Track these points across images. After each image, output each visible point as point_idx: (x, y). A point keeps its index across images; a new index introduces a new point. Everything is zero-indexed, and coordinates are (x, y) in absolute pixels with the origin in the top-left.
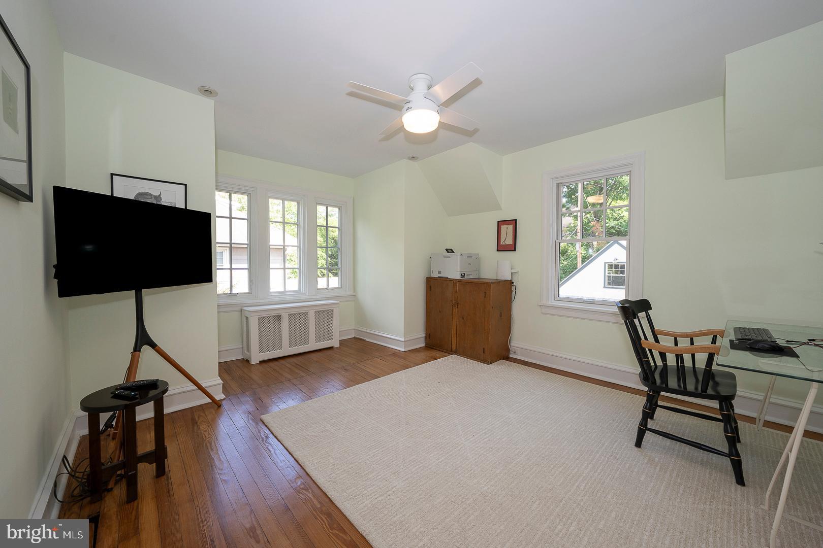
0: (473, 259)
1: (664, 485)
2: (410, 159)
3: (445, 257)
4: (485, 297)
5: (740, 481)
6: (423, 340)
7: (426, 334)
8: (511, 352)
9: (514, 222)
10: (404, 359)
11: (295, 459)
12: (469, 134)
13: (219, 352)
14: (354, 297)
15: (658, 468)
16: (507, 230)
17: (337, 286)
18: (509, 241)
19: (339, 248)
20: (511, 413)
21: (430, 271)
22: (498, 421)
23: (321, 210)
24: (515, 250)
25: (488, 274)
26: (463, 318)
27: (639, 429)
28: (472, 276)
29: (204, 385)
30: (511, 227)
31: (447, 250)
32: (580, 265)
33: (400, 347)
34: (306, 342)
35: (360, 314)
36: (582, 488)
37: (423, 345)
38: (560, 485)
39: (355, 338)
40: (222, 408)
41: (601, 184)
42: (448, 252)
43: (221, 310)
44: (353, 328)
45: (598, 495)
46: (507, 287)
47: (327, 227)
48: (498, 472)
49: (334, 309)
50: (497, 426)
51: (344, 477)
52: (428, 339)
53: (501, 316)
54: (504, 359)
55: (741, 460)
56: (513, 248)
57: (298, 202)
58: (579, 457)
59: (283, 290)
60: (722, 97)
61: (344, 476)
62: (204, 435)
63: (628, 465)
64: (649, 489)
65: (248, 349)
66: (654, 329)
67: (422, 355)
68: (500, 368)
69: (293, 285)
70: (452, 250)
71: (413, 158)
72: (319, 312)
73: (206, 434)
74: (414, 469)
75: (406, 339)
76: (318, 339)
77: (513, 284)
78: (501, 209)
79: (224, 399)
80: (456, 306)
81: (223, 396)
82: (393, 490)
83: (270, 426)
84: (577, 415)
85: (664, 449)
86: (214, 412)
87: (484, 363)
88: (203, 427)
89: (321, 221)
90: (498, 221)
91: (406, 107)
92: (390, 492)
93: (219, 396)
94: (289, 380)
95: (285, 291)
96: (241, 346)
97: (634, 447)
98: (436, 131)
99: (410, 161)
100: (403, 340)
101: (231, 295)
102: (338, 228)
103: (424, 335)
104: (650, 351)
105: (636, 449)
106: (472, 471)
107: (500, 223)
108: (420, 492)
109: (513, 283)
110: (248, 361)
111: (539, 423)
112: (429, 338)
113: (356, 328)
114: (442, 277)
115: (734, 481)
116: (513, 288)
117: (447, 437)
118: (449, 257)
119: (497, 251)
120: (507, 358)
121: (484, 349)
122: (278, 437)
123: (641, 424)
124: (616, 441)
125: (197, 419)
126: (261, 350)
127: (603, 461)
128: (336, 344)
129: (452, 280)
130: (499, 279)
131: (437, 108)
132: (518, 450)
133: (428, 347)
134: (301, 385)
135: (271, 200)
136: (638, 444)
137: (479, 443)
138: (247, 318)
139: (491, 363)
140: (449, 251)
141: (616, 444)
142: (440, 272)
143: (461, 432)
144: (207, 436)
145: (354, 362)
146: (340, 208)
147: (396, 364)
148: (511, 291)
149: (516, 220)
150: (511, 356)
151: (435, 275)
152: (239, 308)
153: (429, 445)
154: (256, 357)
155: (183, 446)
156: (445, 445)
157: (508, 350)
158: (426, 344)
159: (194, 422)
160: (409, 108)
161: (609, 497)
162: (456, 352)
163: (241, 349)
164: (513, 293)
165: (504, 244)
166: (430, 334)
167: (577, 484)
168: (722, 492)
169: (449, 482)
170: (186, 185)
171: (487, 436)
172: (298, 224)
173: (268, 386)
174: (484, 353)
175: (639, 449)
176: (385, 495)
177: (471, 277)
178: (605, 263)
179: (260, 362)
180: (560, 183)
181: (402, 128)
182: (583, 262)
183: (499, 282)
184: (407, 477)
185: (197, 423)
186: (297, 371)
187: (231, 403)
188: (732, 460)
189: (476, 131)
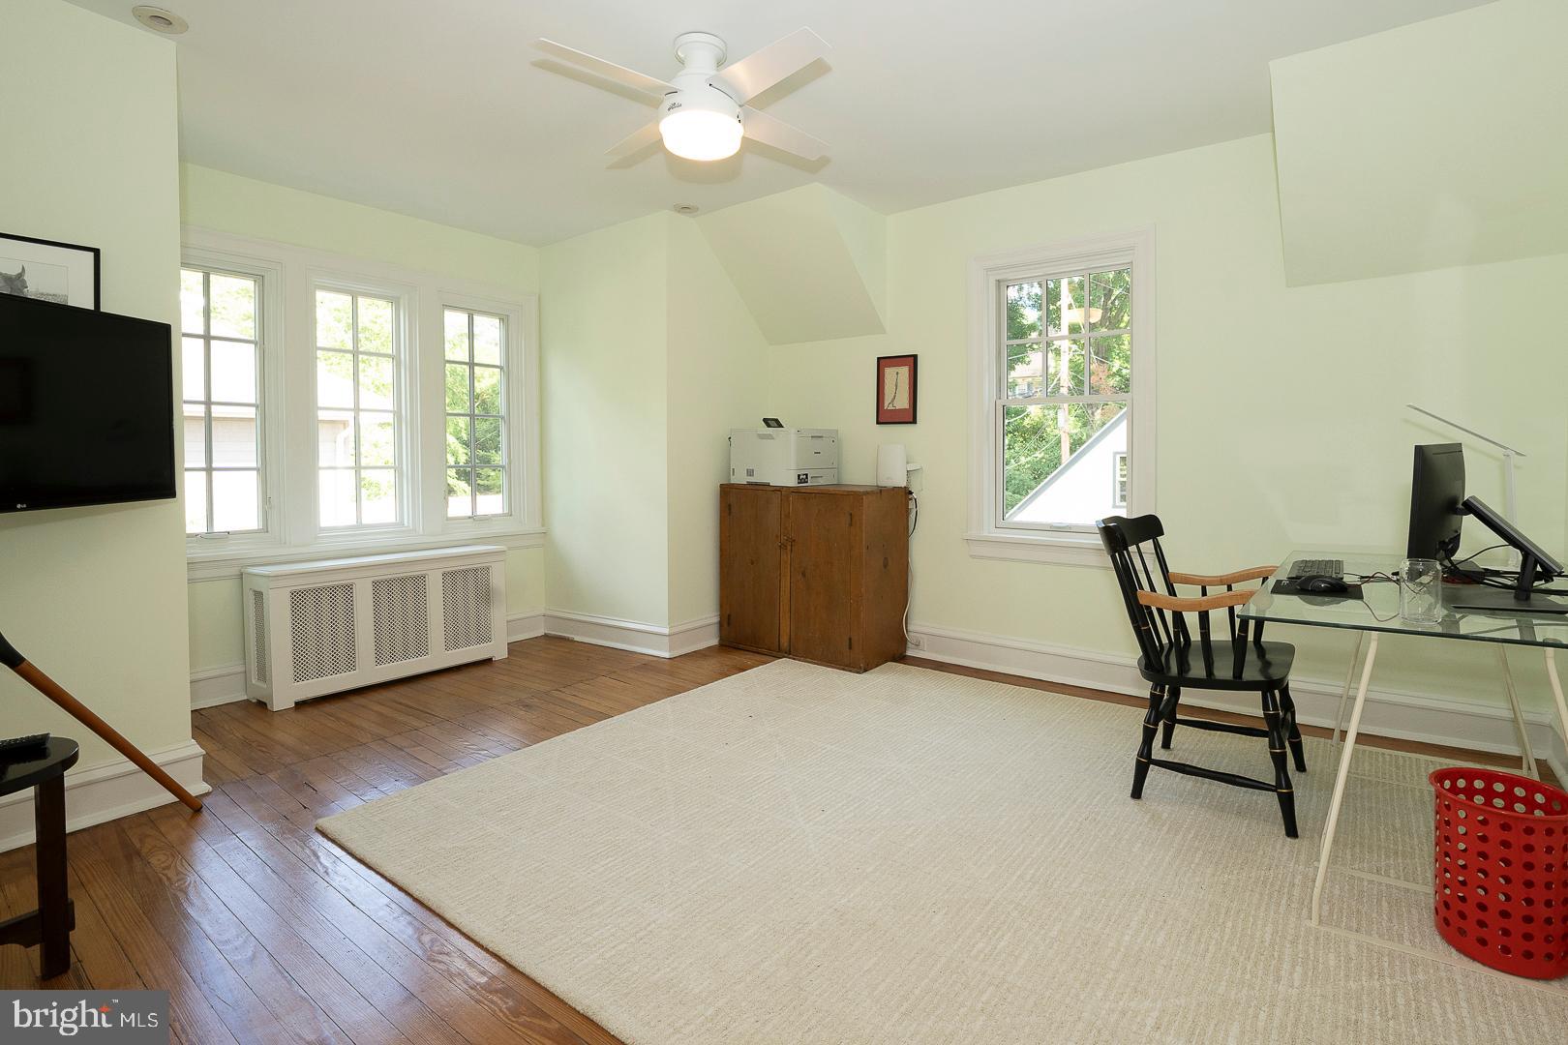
0: (824, 441)
1: (1170, 854)
2: (679, 212)
3: (762, 437)
4: (851, 525)
5: (1292, 831)
6: (714, 630)
7: (721, 616)
8: (909, 645)
9: (912, 361)
10: (671, 674)
11: (416, 900)
12: (809, 166)
13: (191, 682)
14: (544, 537)
15: (1165, 828)
16: (896, 377)
17: (501, 512)
18: (902, 402)
19: (503, 418)
20: (901, 762)
21: (729, 470)
22: (876, 779)
23: (455, 322)
24: (914, 421)
25: (858, 474)
26: (804, 575)
27: (1138, 763)
28: (822, 480)
29: (156, 760)
30: (904, 371)
31: (765, 421)
32: (1066, 457)
33: (660, 650)
34: (421, 649)
35: (560, 576)
36: (1028, 877)
37: (714, 642)
38: (988, 878)
39: (546, 636)
40: (205, 814)
41: (1107, 282)
42: (769, 426)
43: (199, 574)
44: (543, 612)
45: (1055, 886)
46: (899, 502)
47: (472, 364)
48: (870, 869)
49: (492, 565)
50: (873, 790)
51: (538, 918)
52: (725, 625)
53: (885, 566)
54: (894, 660)
55: (1292, 792)
56: (910, 417)
57: (394, 301)
58: (1028, 828)
59: (353, 522)
60: (1270, 134)
61: (537, 916)
62: (165, 875)
63: (1114, 829)
64: (1145, 863)
65: (263, 673)
66: (1168, 571)
67: (710, 665)
68: (885, 680)
69: (382, 510)
70: (777, 421)
71: (685, 209)
72: (453, 573)
73: (171, 873)
74: (695, 886)
75: (675, 630)
76: (452, 642)
77: (910, 497)
78: (885, 332)
79: (207, 794)
80: (789, 548)
81: (205, 787)
82: (649, 929)
83: (343, 840)
84: (1032, 754)
85: (1181, 796)
86: (184, 825)
87: (850, 671)
88: (157, 860)
89: (457, 350)
90: (878, 359)
91: (668, 103)
92: (642, 934)
93: (196, 787)
94: (383, 739)
95: (360, 526)
96: (241, 669)
97: (1130, 798)
98: (737, 158)
99: (678, 214)
100: (666, 631)
101: (211, 537)
102: (501, 368)
103: (716, 620)
104: (1160, 611)
105: (1133, 802)
106: (818, 874)
107: (883, 363)
108: (708, 925)
109: (911, 493)
110: (262, 705)
111: (957, 775)
112: (729, 624)
113: (549, 613)
114: (756, 484)
115: (1284, 832)
116: (911, 505)
117: (767, 820)
118: (770, 437)
119: (878, 423)
120: (901, 658)
121: (850, 639)
122: (368, 860)
123: (1141, 754)
124: (1099, 793)
125: (138, 846)
126: (300, 675)
127: (1071, 828)
128: (499, 652)
129: (779, 489)
130: (880, 485)
131: (738, 110)
132: (912, 828)
133: (726, 646)
134: (414, 746)
135: (320, 295)
136: (1137, 793)
137: (834, 823)
138: (258, 595)
139: (866, 671)
140: (771, 423)
141: (1098, 797)
142: (750, 473)
143: (797, 807)
144: (175, 879)
145: (548, 689)
146: (504, 319)
147: (651, 685)
148: (907, 511)
149: (915, 357)
150: (909, 653)
151: (740, 478)
152: (234, 571)
153: (728, 838)
154: (284, 694)
155: (108, 905)
156: (763, 835)
157: (903, 641)
158: (721, 639)
159: (132, 854)
160: (673, 106)
161: (1074, 885)
162: (791, 652)
163: (243, 675)
164: (912, 516)
165: (890, 407)
166: (729, 616)
167: (1019, 873)
168: (1261, 852)
169: (770, 899)
170: (96, 252)
171: (852, 808)
172: (395, 358)
173: (326, 755)
174: (850, 648)
175: (1137, 801)
176: (633, 940)
177: (821, 482)
178: (1116, 453)
179: (297, 703)
180: (1004, 281)
181: (658, 145)
182: (1072, 451)
183: (881, 491)
184: (679, 902)
185: (138, 853)
186: (402, 718)
187: (228, 799)
188: (1280, 795)
189: (824, 162)
